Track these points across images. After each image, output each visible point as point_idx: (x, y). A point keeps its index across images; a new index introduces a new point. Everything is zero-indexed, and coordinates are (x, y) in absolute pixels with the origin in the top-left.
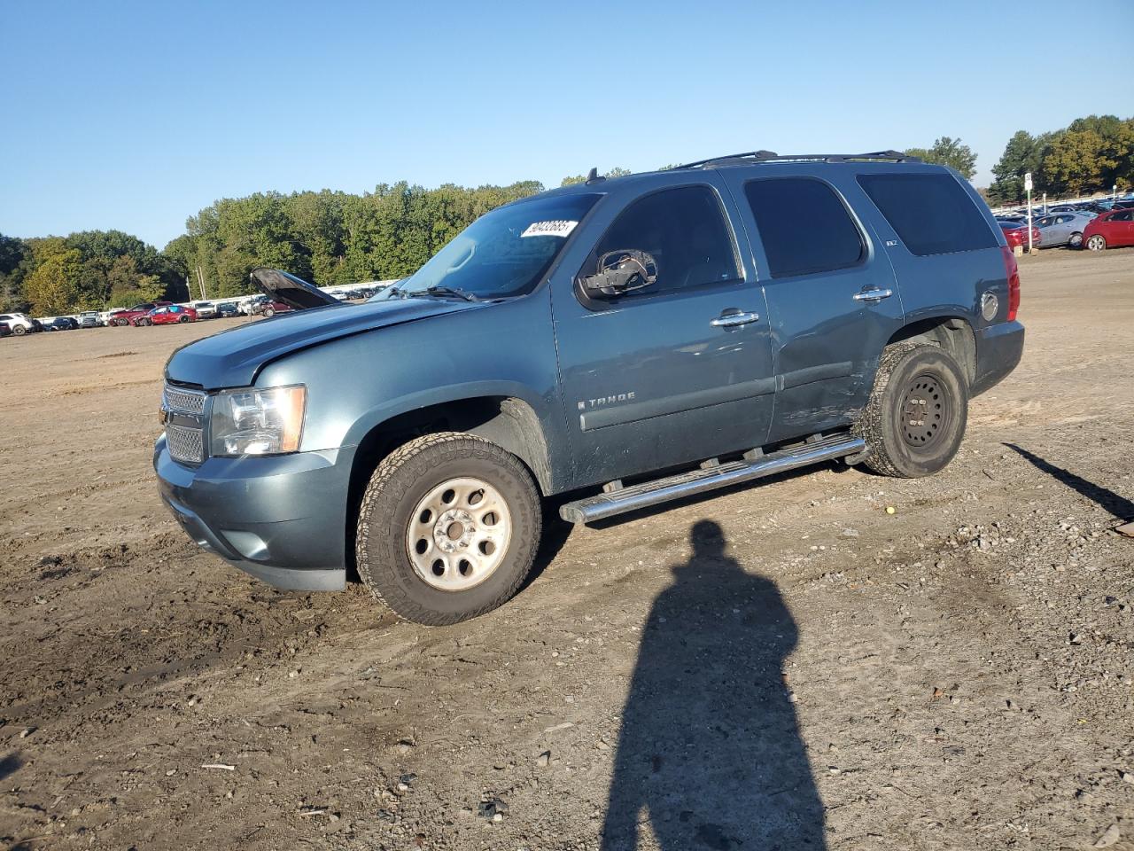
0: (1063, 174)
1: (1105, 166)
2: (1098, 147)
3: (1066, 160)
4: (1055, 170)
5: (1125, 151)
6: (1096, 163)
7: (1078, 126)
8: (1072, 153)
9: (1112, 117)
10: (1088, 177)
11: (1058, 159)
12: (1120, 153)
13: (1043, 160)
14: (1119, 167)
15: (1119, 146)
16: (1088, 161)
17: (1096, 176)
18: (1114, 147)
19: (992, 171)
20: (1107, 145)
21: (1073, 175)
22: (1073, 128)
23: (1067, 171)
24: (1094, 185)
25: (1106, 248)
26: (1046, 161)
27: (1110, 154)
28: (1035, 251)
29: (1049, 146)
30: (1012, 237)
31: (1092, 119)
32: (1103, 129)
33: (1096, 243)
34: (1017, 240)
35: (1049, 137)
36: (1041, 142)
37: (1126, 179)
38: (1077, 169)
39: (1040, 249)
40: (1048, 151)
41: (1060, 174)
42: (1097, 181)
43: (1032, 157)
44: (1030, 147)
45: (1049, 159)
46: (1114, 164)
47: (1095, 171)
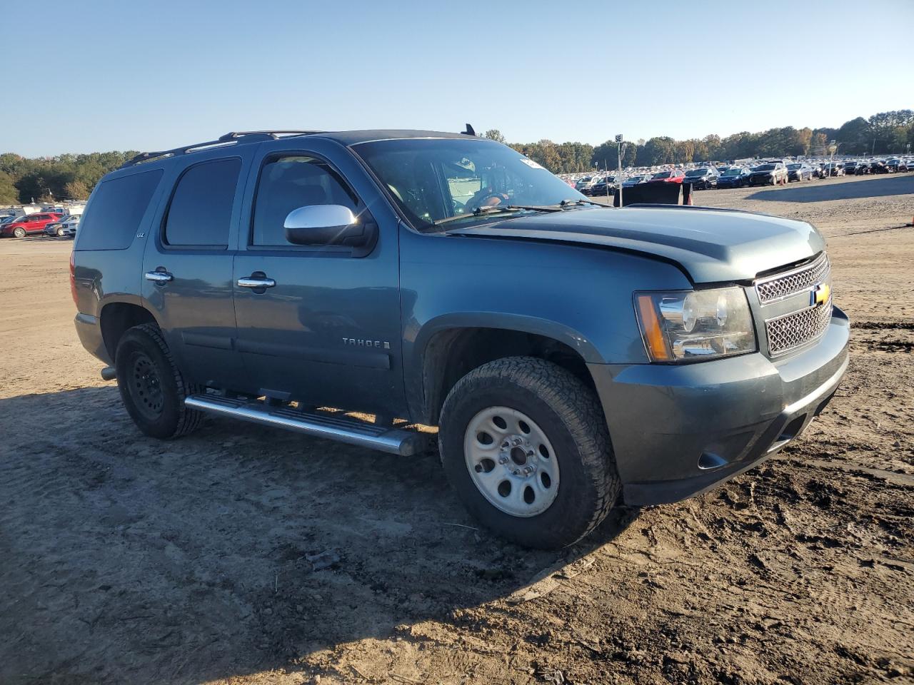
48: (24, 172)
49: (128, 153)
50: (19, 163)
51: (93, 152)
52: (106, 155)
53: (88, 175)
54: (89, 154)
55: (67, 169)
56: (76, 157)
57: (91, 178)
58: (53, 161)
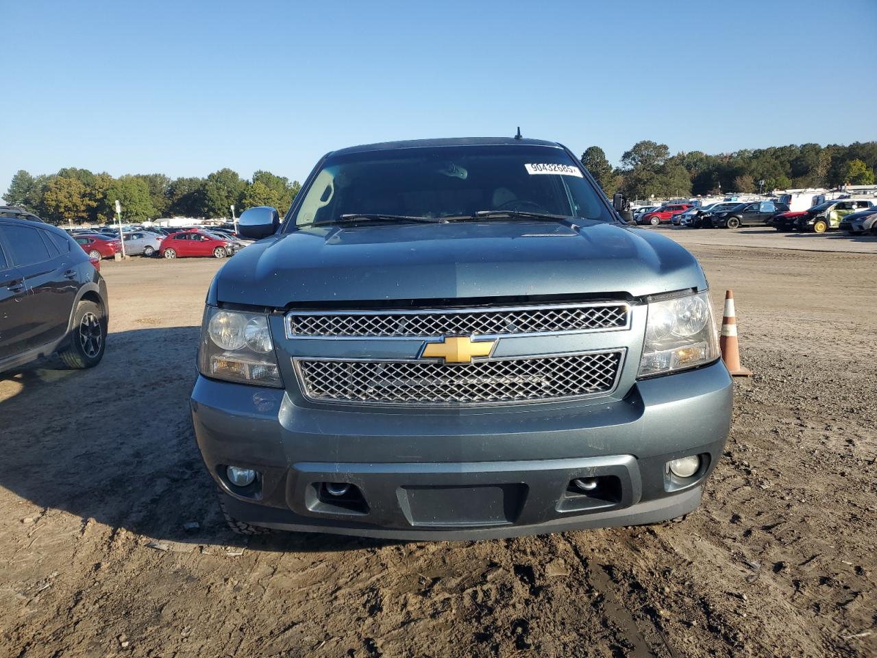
0: (60, 207)
1: (89, 205)
2: (83, 191)
3: (61, 196)
4: (54, 203)
5: (101, 196)
6: (83, 201)
7: (64, 173)
8: (64, 193)
9: (87, 171)
10: (78, 211)
11: (55, 196)
12: (98, 197)
13: (43, 195)
14: (98, 206)
15: (97, 192)
16: (76, 199)
17: (84, 211)
18: (93, 192)
19: (3, 198)
20: (88, 190)
21: (67, 209)
22: (61, 174)
23: (62, 205)
24: (83, 217)
25: (178, 257)
26: (46, 196)
27: (91, 196)
28: (128, 257)
29: (46, 186)
30: (109, 246)
31: (74, 170)
32: (81, 178)
33: (169, 253)
34: (112, 249)
35: (44, 178)
36: (40, 181)
37: (105, 215)
38: (70, 205)
39: (131, 256)
40: (46, 189)
41: (57, 207)
42: (84, 215)
43: (35, 192)
44: (31, 184)
45: (47, 195)
46: (95, 204)
47: (83, 208)
48: (704, 167)
49: (804, 146)
50: (701, 160)
51: (769, 147)
52: (782, 149)
53: (759, 168)
54: (765, 149)
55: (741, 163)
56: (753, 152)
57: (761, 172)
58: (731, 157)
